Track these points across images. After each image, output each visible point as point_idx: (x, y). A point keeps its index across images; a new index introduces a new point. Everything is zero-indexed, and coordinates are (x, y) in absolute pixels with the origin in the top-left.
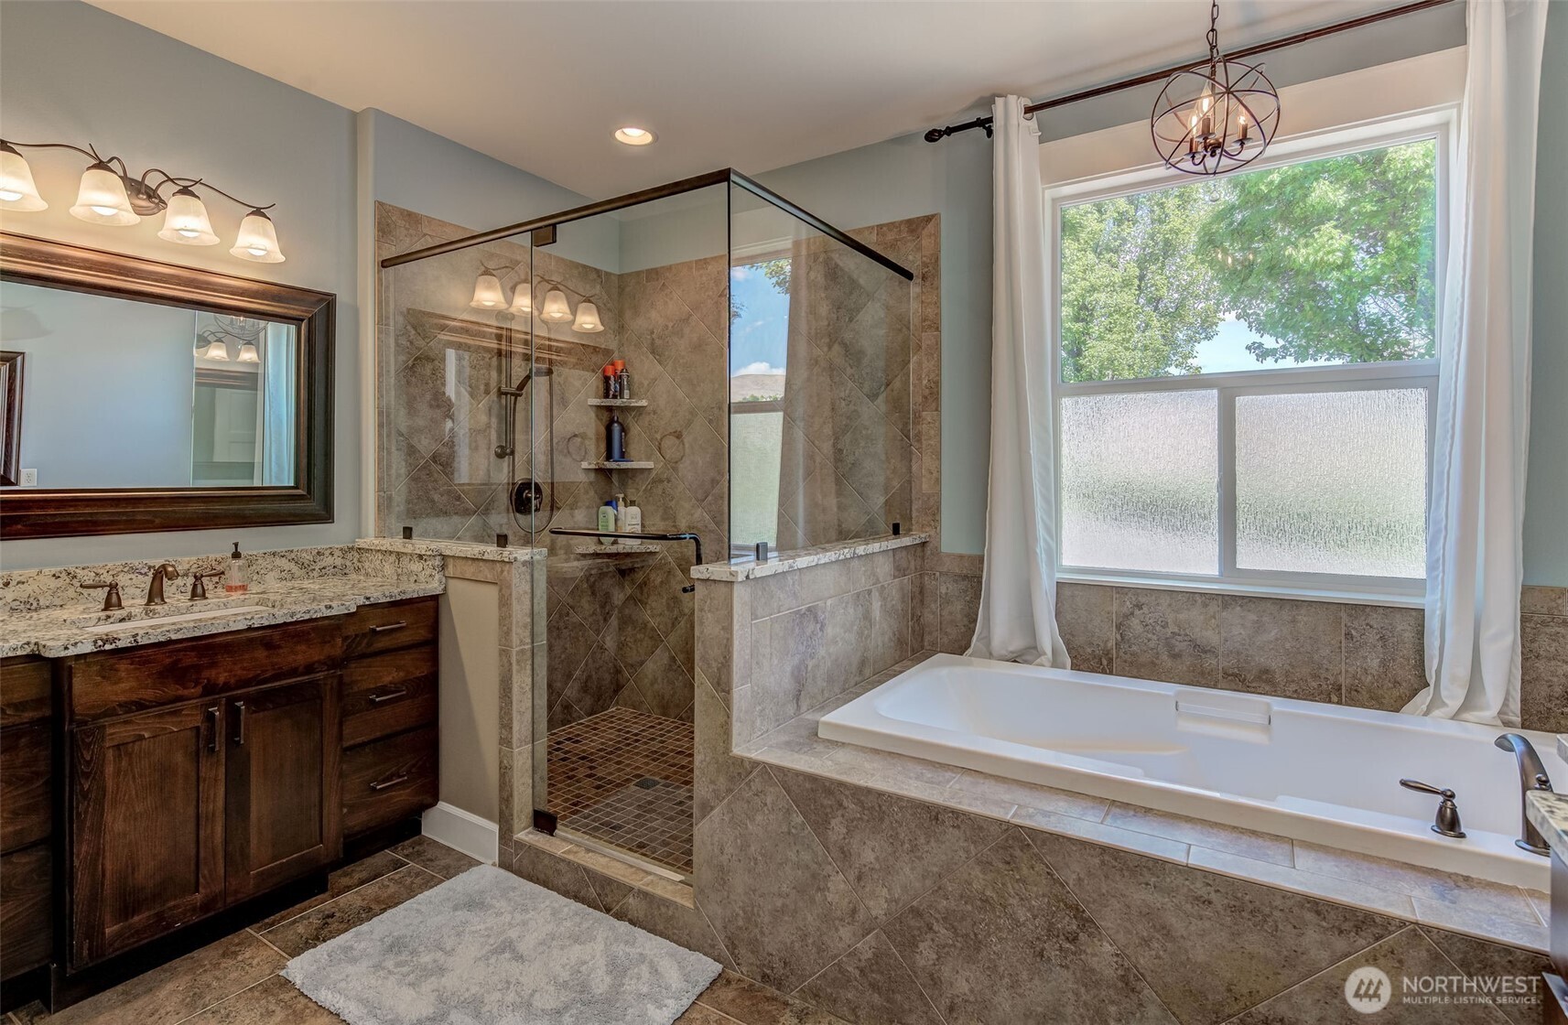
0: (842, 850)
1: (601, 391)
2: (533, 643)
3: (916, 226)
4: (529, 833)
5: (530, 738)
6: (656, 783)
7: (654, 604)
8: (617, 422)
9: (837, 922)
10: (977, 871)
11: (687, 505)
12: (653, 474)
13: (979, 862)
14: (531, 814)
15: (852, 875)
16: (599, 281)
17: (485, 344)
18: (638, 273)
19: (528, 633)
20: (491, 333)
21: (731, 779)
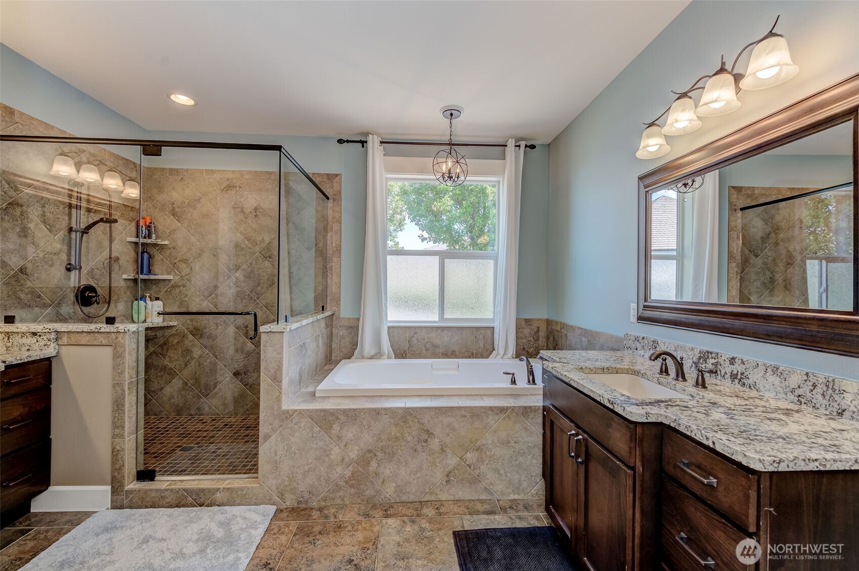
0: (338, 436)
1: (135, 234)
2: (137, 377)
3: (331, 177)
4: (135, 484)
5: (135, 431)
6: (192, 448)
7: (172, 355)
8: (147, 252)
9: (335, 467)
10: (394, 429)
11: (197, 300)
12: (173, 282)
13: (394, 425)
14: (135, 474)
15: (342, 445)
16: (135, 169)
17: (60, 199)
18: (163, 169)
19: (134, 372)
20: (65, 193)
21: (282, 421)
